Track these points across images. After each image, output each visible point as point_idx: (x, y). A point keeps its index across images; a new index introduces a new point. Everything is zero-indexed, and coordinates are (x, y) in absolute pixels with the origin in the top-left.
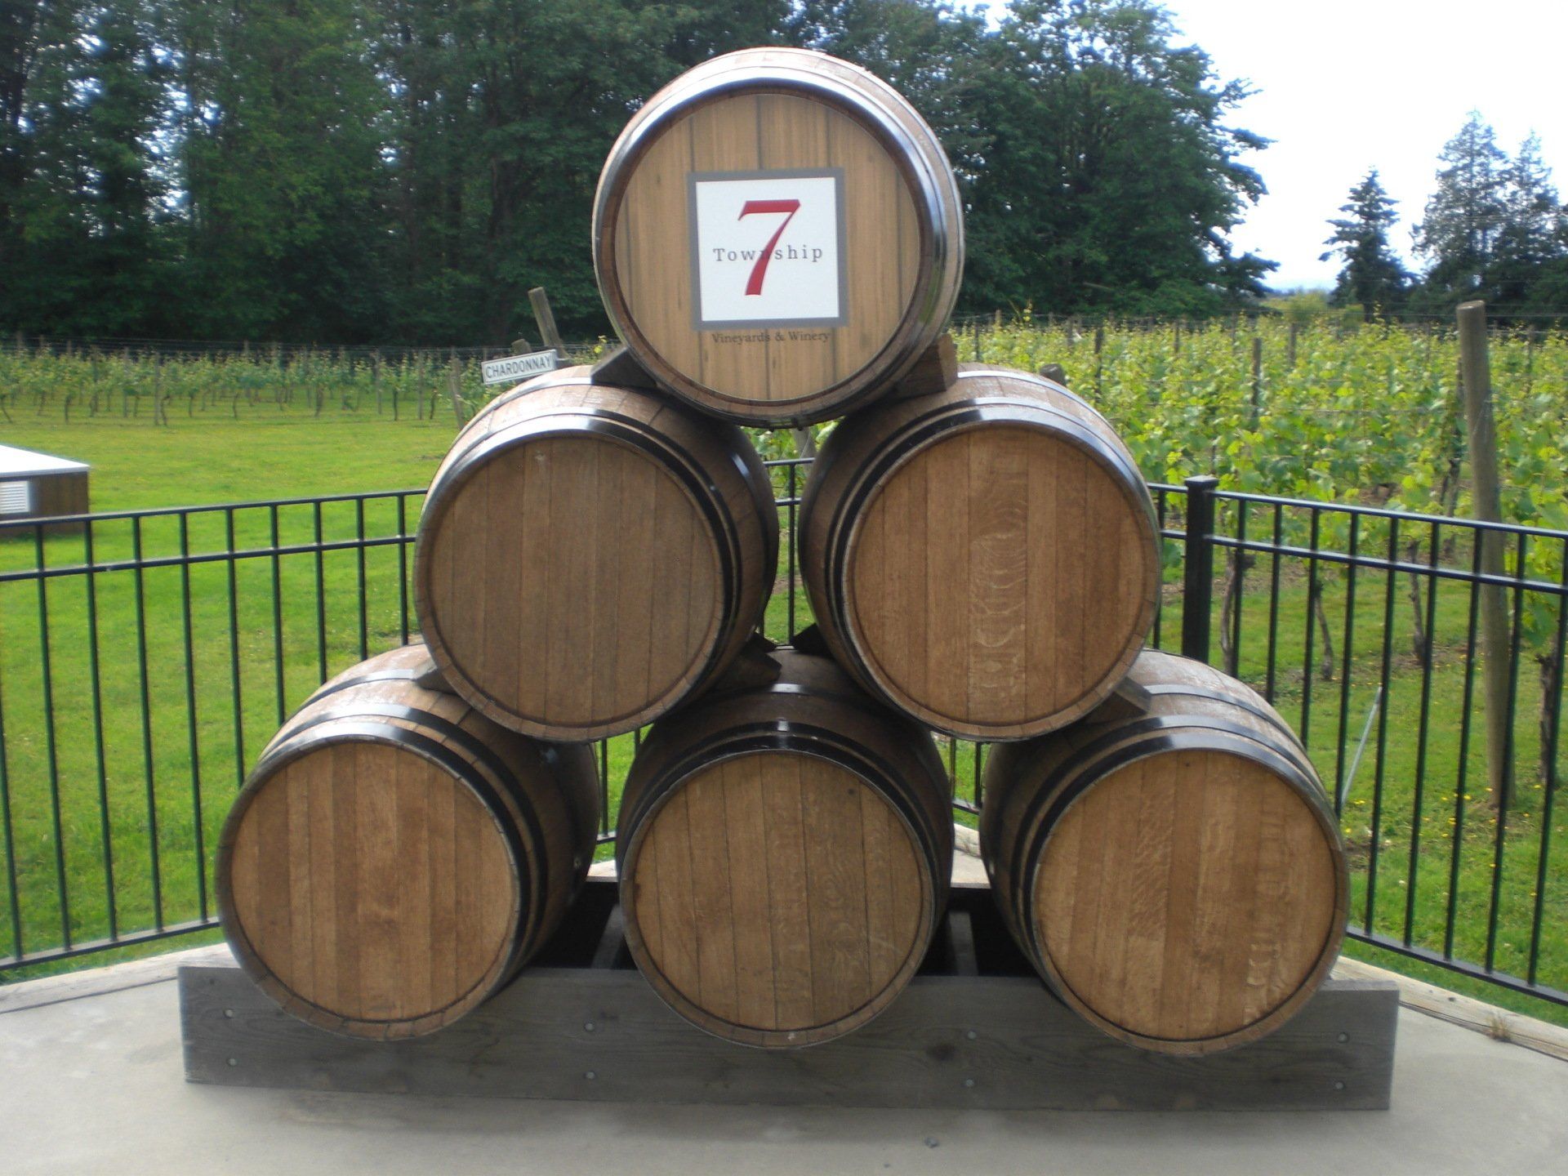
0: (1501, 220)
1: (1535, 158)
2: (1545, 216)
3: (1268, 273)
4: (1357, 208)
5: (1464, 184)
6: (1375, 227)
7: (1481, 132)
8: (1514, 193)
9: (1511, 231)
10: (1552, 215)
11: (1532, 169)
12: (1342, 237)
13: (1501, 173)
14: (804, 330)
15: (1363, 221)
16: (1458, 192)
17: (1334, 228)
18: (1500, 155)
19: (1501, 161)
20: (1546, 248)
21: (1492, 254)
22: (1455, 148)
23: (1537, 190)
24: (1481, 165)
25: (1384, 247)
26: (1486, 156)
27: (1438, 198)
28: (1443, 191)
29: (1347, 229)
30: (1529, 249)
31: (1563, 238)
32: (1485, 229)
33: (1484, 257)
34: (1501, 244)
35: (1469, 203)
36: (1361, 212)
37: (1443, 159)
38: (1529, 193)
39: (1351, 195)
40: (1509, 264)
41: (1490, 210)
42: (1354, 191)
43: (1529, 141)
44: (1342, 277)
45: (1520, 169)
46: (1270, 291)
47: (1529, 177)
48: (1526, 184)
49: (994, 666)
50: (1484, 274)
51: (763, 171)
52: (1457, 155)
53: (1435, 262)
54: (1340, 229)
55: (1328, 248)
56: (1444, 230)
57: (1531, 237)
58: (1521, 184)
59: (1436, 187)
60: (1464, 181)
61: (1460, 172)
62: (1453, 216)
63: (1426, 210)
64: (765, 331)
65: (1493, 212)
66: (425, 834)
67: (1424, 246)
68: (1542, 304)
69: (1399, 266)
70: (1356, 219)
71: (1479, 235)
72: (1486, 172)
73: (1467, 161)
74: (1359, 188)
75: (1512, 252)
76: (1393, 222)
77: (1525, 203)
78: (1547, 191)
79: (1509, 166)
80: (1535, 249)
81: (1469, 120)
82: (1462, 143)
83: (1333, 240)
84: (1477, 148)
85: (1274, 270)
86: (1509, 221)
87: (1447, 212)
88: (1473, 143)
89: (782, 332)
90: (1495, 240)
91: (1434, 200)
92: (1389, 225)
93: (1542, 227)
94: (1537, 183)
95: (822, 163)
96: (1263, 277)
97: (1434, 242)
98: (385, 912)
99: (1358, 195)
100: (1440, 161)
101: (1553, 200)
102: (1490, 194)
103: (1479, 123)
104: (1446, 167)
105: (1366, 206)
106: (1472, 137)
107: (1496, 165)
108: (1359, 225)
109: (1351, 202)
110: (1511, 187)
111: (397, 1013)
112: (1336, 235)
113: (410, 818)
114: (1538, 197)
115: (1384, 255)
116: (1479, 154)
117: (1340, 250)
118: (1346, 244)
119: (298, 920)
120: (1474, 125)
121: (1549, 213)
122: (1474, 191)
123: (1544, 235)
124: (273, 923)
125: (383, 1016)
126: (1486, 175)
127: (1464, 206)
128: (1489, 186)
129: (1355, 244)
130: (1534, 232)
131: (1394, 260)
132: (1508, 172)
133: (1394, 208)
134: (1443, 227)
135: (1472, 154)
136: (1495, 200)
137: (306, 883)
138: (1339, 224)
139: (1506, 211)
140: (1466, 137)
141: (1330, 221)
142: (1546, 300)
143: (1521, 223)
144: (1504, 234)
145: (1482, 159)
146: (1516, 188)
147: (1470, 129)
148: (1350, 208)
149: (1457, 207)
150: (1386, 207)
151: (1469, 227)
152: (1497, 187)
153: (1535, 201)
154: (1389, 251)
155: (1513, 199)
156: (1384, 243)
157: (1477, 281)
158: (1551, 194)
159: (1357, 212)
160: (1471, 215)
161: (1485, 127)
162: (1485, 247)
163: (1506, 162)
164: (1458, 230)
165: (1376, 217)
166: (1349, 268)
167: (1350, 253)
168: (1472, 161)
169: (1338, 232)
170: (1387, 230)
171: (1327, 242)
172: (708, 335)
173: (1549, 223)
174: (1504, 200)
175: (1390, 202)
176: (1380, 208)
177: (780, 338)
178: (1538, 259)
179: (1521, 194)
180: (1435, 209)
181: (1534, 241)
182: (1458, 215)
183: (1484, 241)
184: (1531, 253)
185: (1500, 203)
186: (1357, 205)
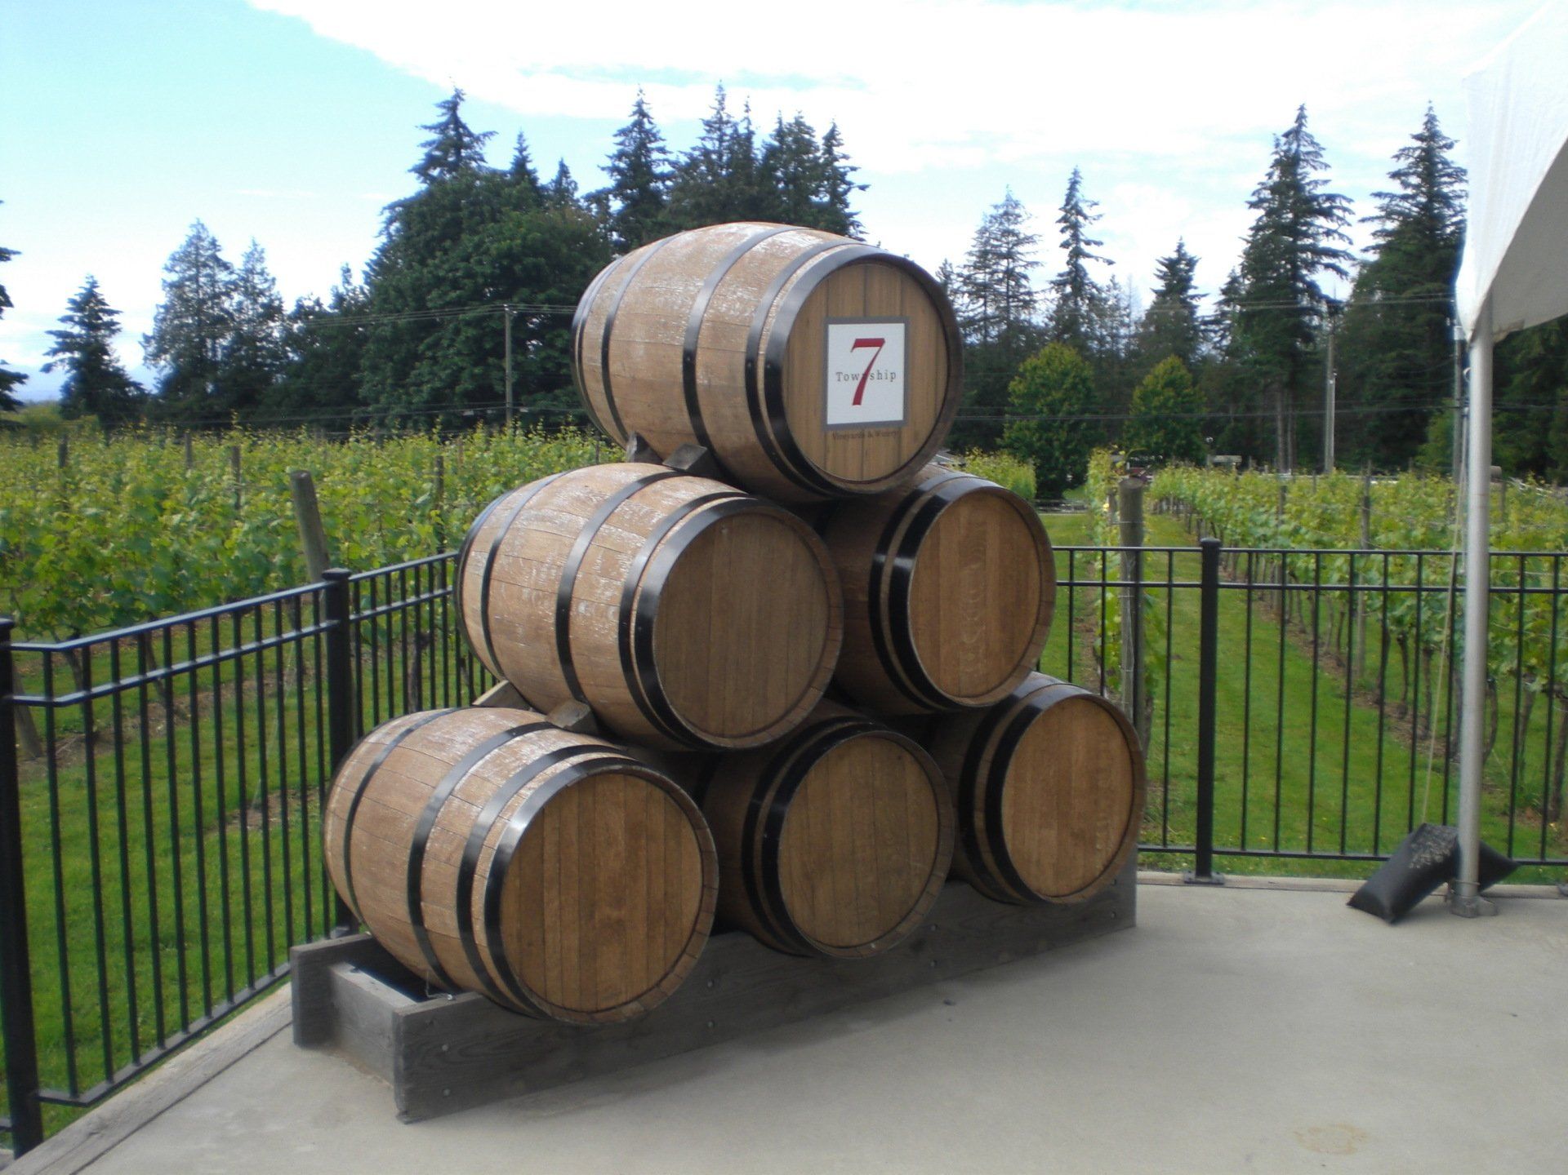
0: (229, 329)
1: (258, 268)
2: (272, 324)
3: (16, 386)
4: (77, 319)
5: (191, 295)
6: (96, 337)
7: (205, 244)
8: (240, 303)
9: (241, 339)
10: (278, 323)
11: (257, 279)
12: (65, 347)
13: (226, 284)
14: (883, 430)
15: (83, 332)
16: (186, 301)
17: (54, 339)
18: (226, 266)
19: (226, 273)
20: (274, 355)
21: (222, 361)
22: (181, 260)
23: (263, 300)
24: (207, 275)
25: (106, 357)
26: (211, 267)
27: (166, 307)
28: (171, 301)
29: (68, 340)
30: (257, 356)
31: (289, 345)
32: (214, 338)
33: (215, 365)
34: (230, 352)
35: (199, 312)
36: (81, 323)
37: (170, 270)
38: (255, 302)
39: (70, 306)
40: (240, 370)
41: (219, 320)
42: (73, 302)
43: (252, 253)
44: (66, 389)
45: (246, 280)
46: (19, 404)
47: (254, 287)
48: (252, 293)
49: (971, 656)
50: (216, 381)
51: (866, 318)
52: (184, 266)
53: (168, 371)
54: (60, 340)
55: (50, 360)
56: (174, 340)
57: (258, 344)
58: (246, 294)
59: (163, 298)
60: (191, 291)
61: (188, 283)
62: (182, 326)
63: (155, 319)
64: (862, 431)
65: (222, 321)
66: (643, 842)
67: (156, 356)
68: (275, 408)
69: (123, 375)
70: (76, 330)
71: (209, 343)
72: (213, 282)
73: (192, 272)
74: (78, 298)
75: (242, 358)
76: (114, 332)
77: (251, 313)
78: (272, 301)
79: (234, 277)
80: (262, 357)
81: (192, 233)
82: (187, 254)
83: (55, 352)
84: (203, 259)
85: (22, 383)
86: (238, 330)
87: (176, 322)
88: (198, 254)
89: (872, 431)
90: (224, 348)
91: (162, 310)
92: (109, 336)
93: (270, 335)
94: (262, 293)
95: (898, 313)
96: (10, 390)
97: (165, 352)
98: (615, 914)
99: (78, 306)
100: (166, 272)
101: (279, 310)
102: (218, 304)
103: (203, 235)
104: (174, 277)
105: (85, 316)
106: (197, 248)
107: (223, 276)
108: (80, 336)
109: (70, 313)
110: (237, 297)
111: (623, 998)
112: (56, 346)
113: (635, 830)
114: (263, 306)
115: (107, 365)
116: (205, 265)
117: (62, 361)
118: (68, 355)
119: (549, 937)
120: (199, 238)
121: (274, 321)
122: (202, 302)
123: (271, 342)
124: (530, 944)
125: (612, 1003)
126: (213, 286)
127: (193, 316)
128: (217, 296)
129: (77, 355)
130: (261, 340)
131: (118, 369)
132: (234, 283)
133: (115, 318)
134: (173, 336)
135: (198, 265)
136: (222, 310)
137: (556, 903)
138: (59, 334)
139: (233, 320)
140: (192, 249)
141: (50, 332)
142: (279, 404)
143: (248, 332)
144: (234, 342)
145: (208, 271)
146: (242, 298)
147: (195, 241)
148: (70, 319)
149: (187, 317)
150: (106, 318)
151: (199, 336)
152: (224, 298)
153: (261, 310)
154: (111, 361)
155: (240, 308)
156: (106, 353)
157: (210, 388)
158: (276, 303)
159: (76, 323)
160: (200, 325)
161: (209, 239)
162: (215, 355)
163: (232, 273)
164: (189, 340)
165: (97, 328)
166: (74, 379)
167: (74, 364)
168: (198, 272)
169: (57, 343)
170: (108, 341)
171: (48, 354)
172: (830, 433)
173: (276, 330)
174: (231, 310)
175: (111, 312)
176: (100, 318)
177: (870, 435)
178: (266, 365)
179: (247, 303)
180: (164, 319)
181: (263, 348)
182: (188, 325)
183: (214, 350)
184: (259, 360)
185: (227, 312)
186: (77, 316)
